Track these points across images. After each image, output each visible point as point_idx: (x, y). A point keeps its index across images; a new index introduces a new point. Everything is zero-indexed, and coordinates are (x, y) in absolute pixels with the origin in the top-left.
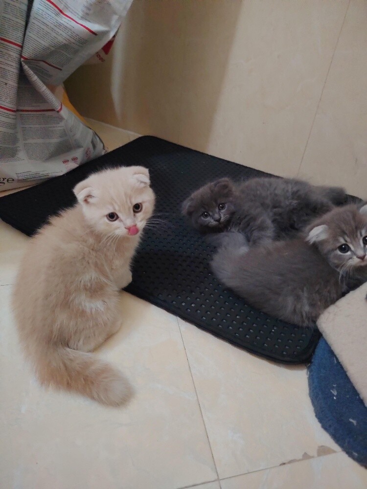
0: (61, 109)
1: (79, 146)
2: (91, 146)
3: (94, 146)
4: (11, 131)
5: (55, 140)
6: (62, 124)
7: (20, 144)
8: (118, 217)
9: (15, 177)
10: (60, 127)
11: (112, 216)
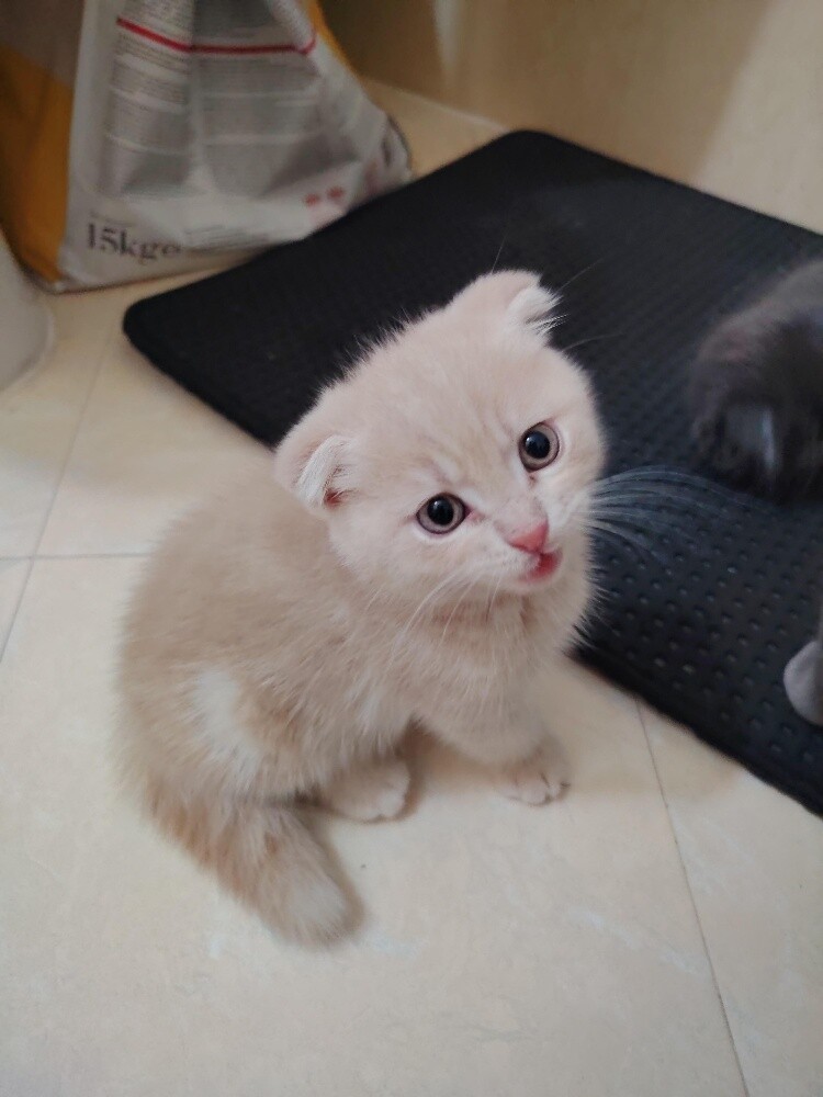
0: (312, 45)
1: (349, 155)
2: (379, 156)
3: (388, 156)
4: (177, 108)
5: (289, 138)
6: (313, 89)
7: (197, 148)
8: (466, 511)
9: (182, 239)
10: (303, 98)
11: (443, 512)
